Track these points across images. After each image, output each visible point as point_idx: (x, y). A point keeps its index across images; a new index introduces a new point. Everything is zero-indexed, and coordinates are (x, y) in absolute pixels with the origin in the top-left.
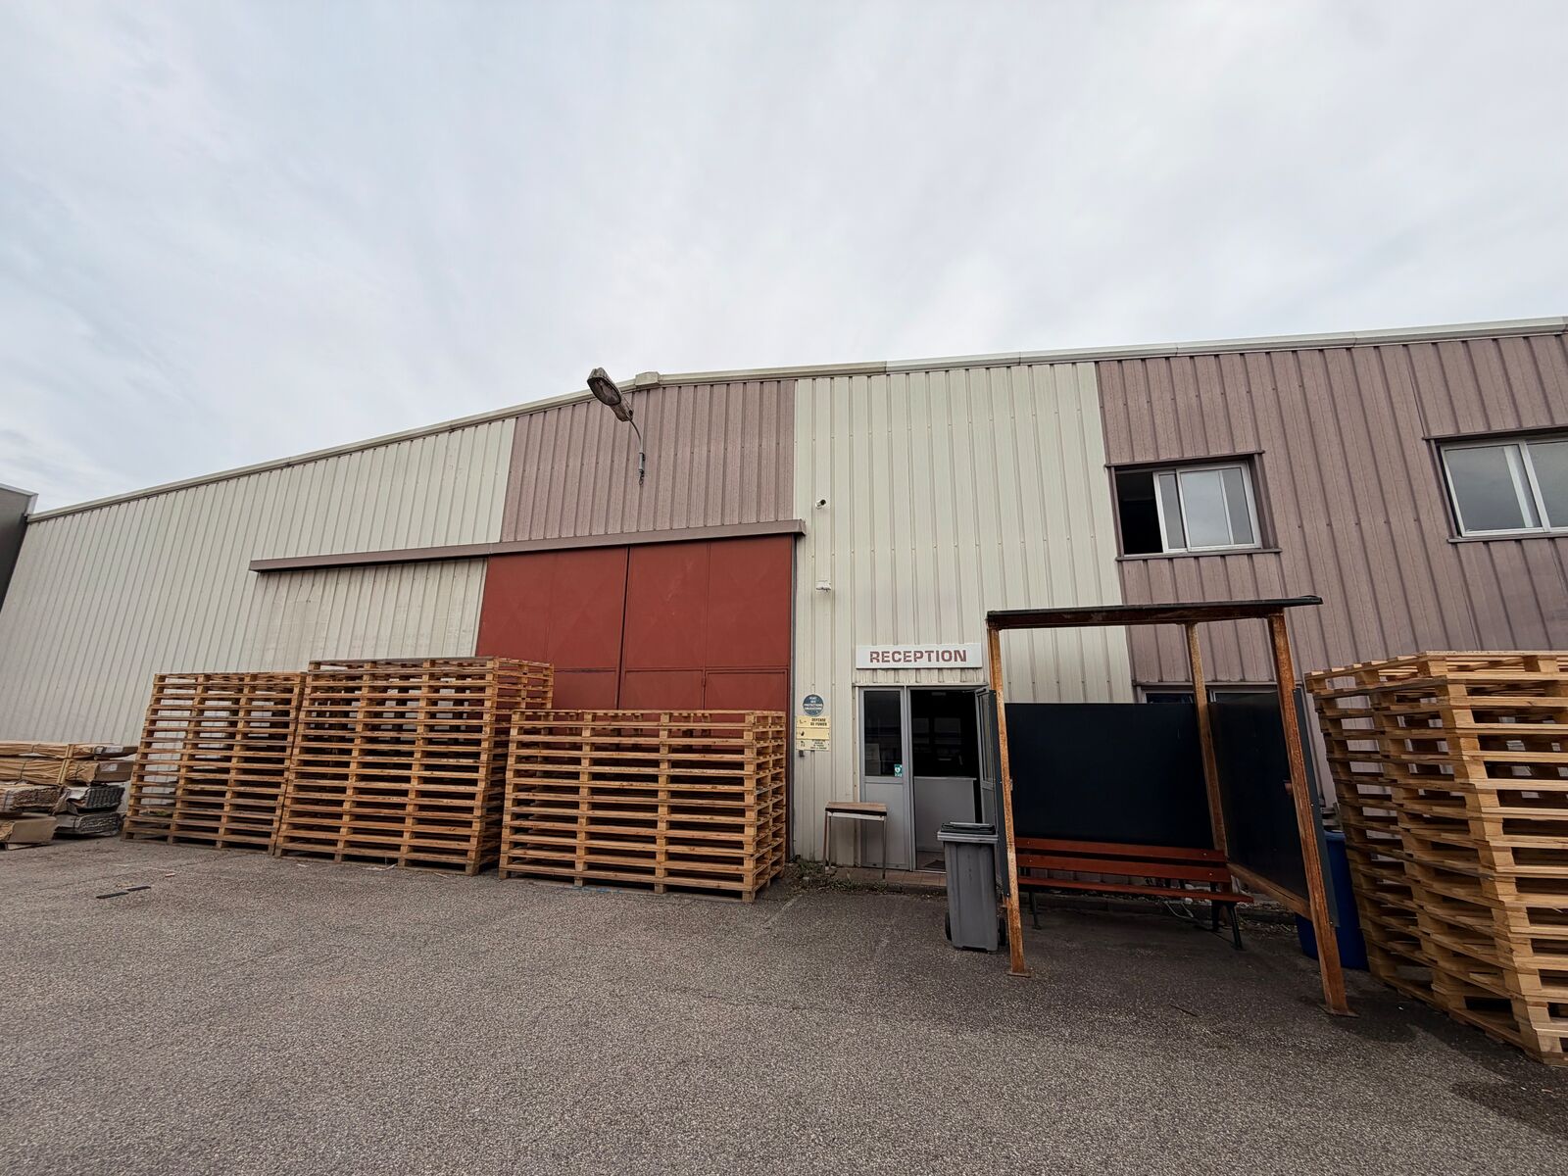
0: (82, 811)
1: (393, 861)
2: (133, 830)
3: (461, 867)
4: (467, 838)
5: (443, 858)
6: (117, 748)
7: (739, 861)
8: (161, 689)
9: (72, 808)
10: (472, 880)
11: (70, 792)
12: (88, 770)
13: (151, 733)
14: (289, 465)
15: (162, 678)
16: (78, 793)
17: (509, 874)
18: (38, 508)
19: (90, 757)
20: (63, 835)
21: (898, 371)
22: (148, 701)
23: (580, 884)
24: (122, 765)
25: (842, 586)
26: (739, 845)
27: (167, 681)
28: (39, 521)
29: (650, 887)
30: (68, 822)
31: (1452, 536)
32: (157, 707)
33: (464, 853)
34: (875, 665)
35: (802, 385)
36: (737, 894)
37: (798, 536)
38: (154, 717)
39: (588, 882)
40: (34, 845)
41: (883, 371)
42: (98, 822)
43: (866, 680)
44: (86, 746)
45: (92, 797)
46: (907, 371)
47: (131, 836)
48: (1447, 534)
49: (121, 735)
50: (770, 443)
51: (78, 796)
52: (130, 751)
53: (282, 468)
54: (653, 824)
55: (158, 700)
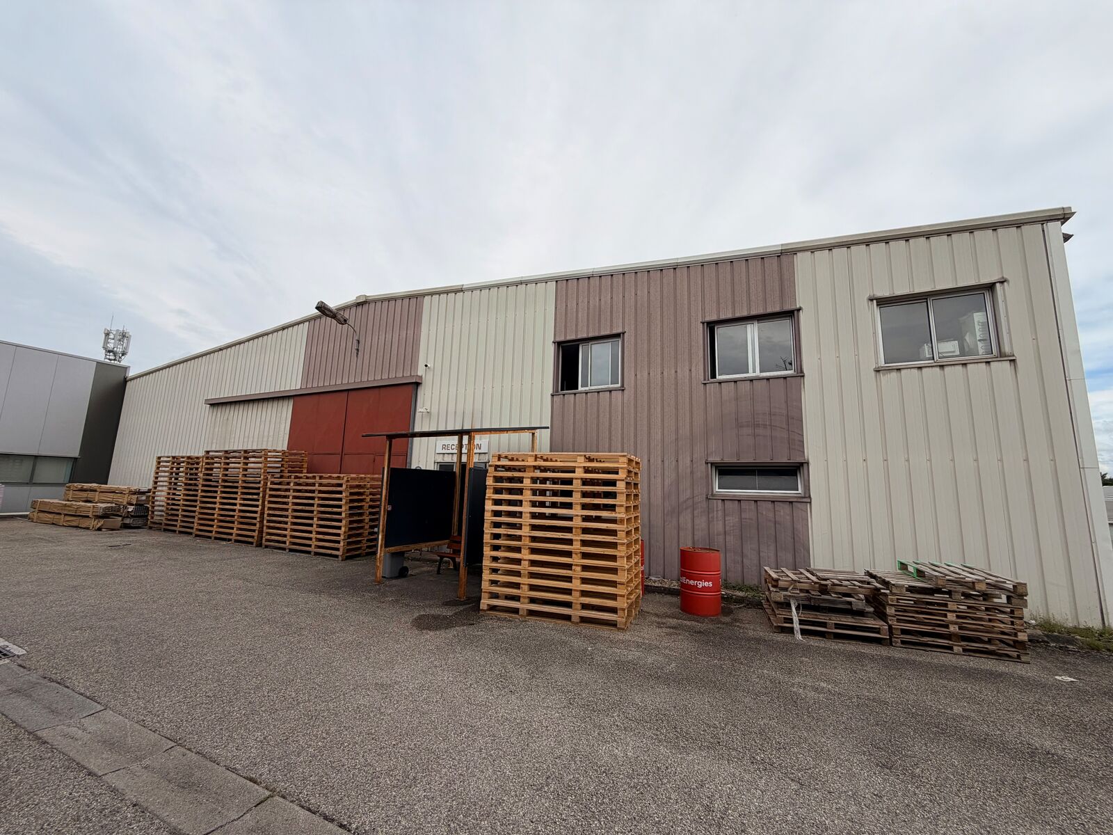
0: (132, 516)
1: (230, 540)
2: (152, 525)
3: (252, 543)
4: (254, 531)
5: (246, 539)
6: (146, 490)
7: (338, 542)
8: (159, 463)
9: (129, 515)
10: (254, 549)
11: (128, 508)
12: (134, 499)
13: (156, 483)
14: (221, 350)
15: (159, 458)
16: (131, 509)
17: (267, 547)
18: (131, 374)
19: (135, 493)
20: (125, 526)
21: (468, 290)
22: (154, 468)
23: (287, 551)
24: (148, 497)
25: (434, 411)
26: (338, 535)
27: (162, 459)
28: (131, 380)
29: (309, 552)
30: (127, 521)
31: (705, 380)
32: (158, 471)
33: (253, 537)
34: (444, 451)
35: (427, 298)
36: (336, 556)
37: (417, 384)
38: (157, 476)
39: (291, 550)
40: (113, 530)
41: (460, 290)
42: (140, 522)
43: (440, 459)
44: (134, 488)
45: (135, 511)
46: (472, 290)
47: (151, 528)
48: (702, 378)
49: (147, 485)
50: (410, 332)
51: (130, 510)
52: (149, 491)
53: (218, 351)
54: (311, 525)
55: (158, 468)
